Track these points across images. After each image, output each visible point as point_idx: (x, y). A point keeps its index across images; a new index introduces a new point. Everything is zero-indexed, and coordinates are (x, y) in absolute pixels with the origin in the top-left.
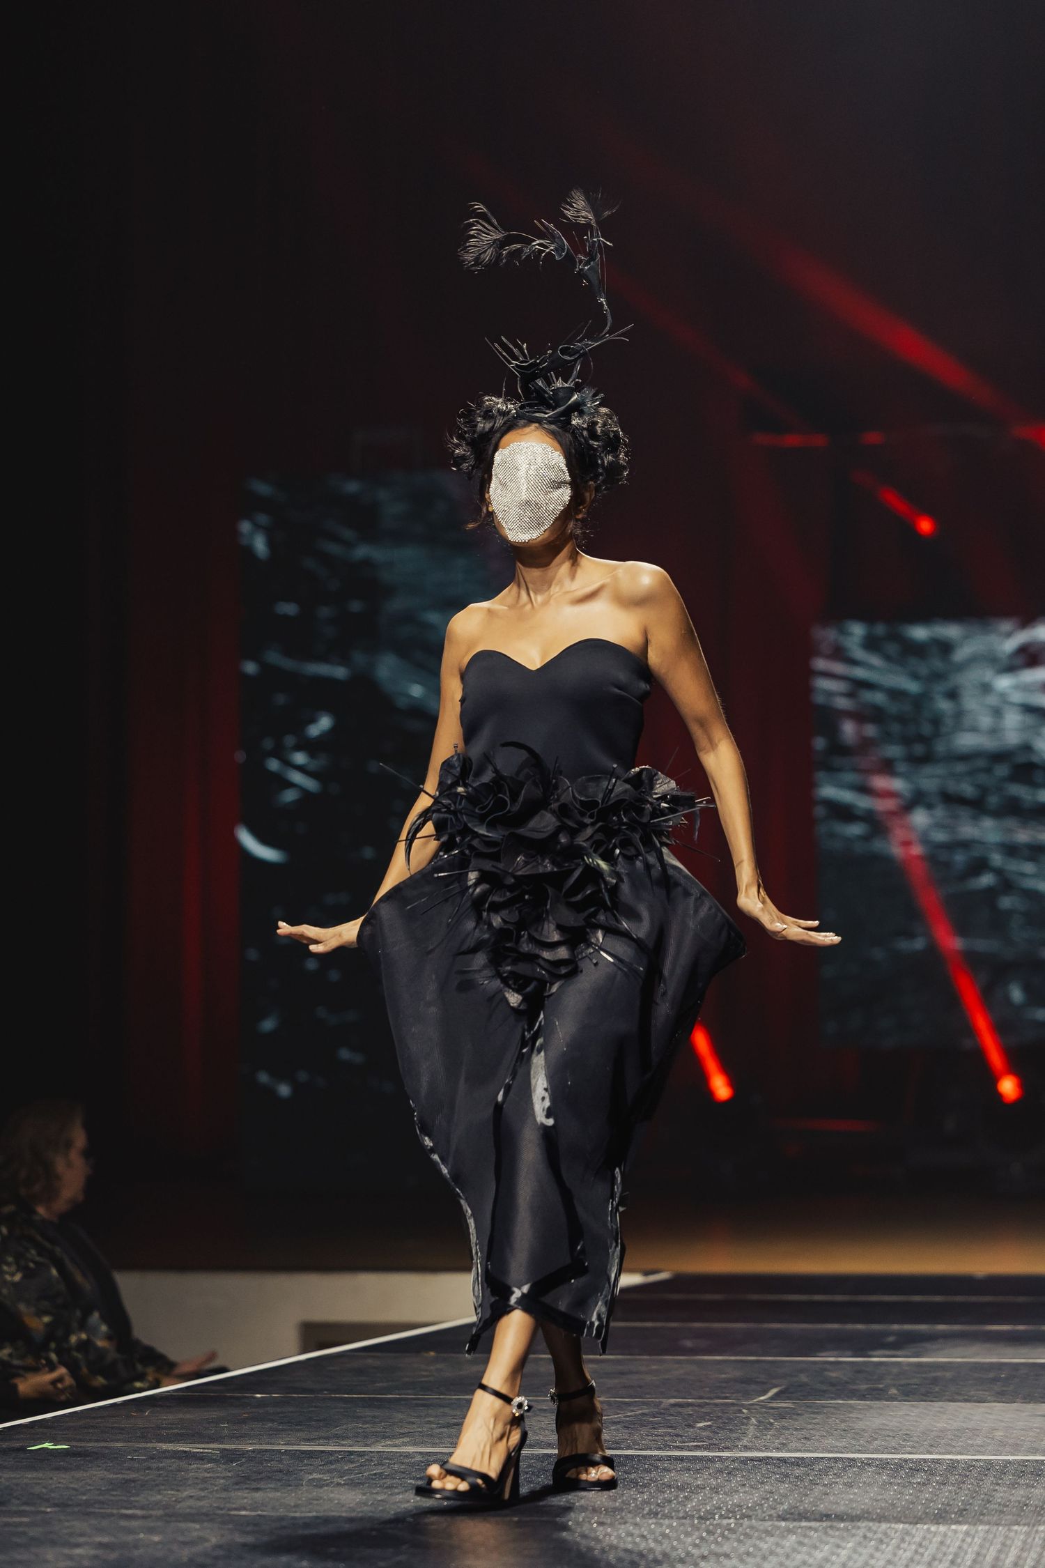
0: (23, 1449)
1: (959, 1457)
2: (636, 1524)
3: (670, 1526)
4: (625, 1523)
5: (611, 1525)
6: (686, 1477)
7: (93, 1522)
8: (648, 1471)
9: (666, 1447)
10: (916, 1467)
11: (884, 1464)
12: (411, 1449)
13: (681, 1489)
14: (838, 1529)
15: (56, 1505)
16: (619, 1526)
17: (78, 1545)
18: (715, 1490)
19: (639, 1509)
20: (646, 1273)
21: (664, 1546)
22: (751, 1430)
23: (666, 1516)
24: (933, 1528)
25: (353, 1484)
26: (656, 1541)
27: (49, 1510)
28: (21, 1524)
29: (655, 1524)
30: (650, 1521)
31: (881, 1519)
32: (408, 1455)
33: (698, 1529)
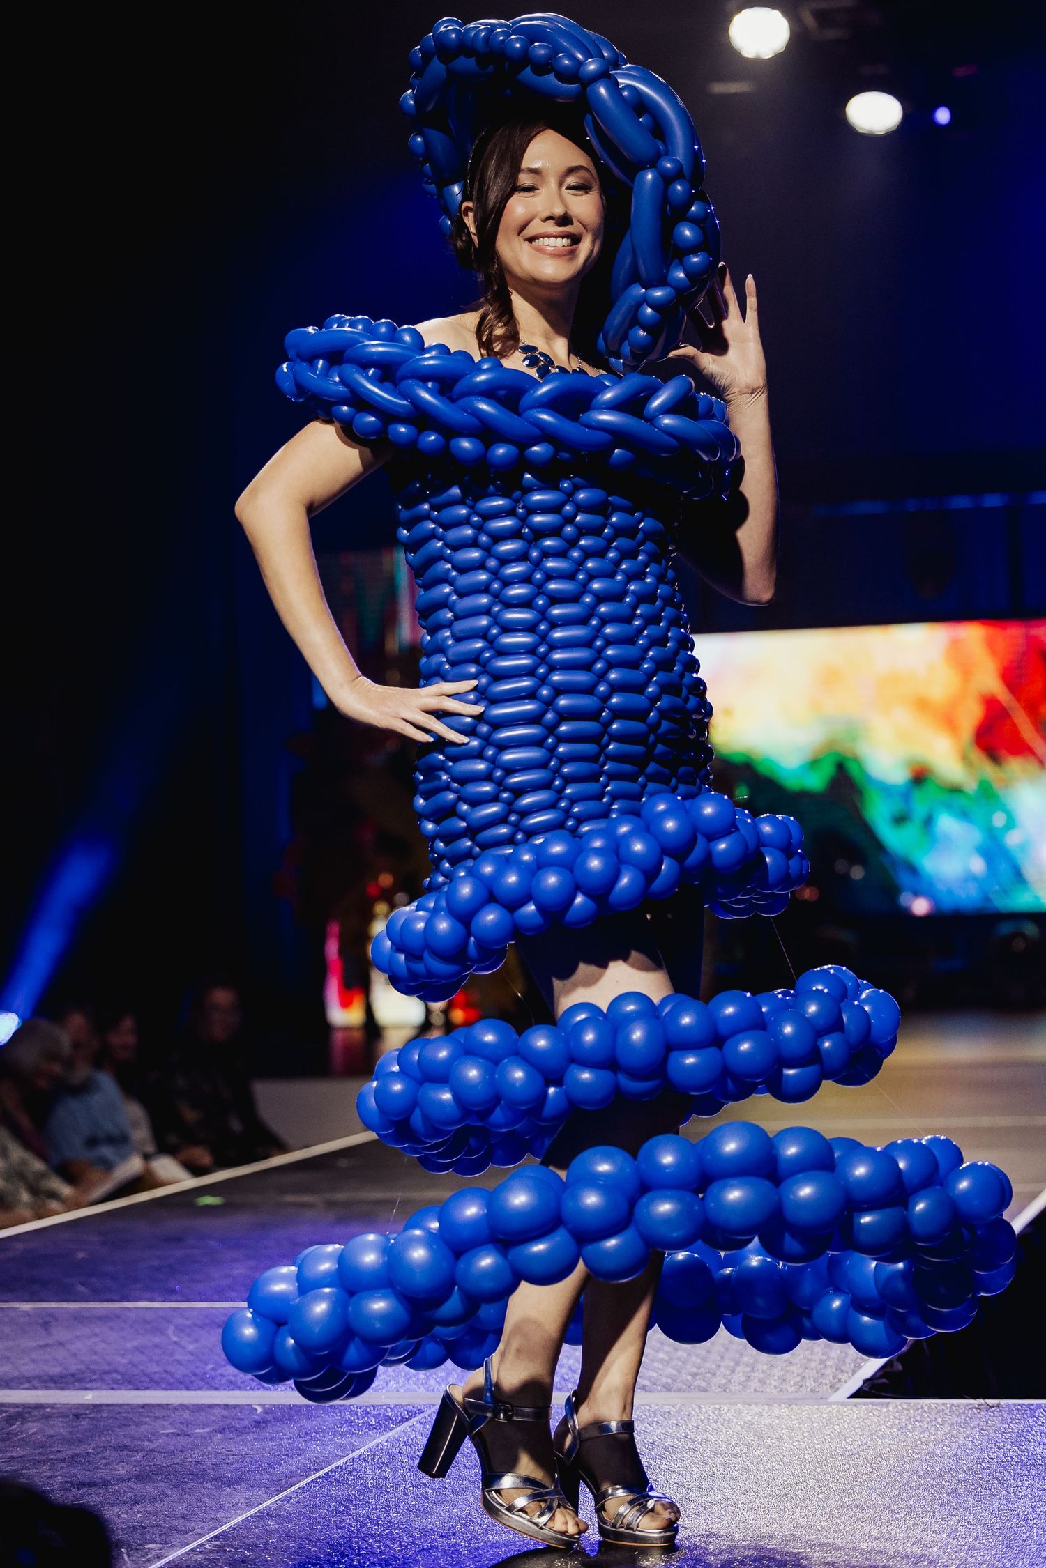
0: (193, 1204)
15: (217, 1240)
27: (214, 1244)
28: (194, 1255)
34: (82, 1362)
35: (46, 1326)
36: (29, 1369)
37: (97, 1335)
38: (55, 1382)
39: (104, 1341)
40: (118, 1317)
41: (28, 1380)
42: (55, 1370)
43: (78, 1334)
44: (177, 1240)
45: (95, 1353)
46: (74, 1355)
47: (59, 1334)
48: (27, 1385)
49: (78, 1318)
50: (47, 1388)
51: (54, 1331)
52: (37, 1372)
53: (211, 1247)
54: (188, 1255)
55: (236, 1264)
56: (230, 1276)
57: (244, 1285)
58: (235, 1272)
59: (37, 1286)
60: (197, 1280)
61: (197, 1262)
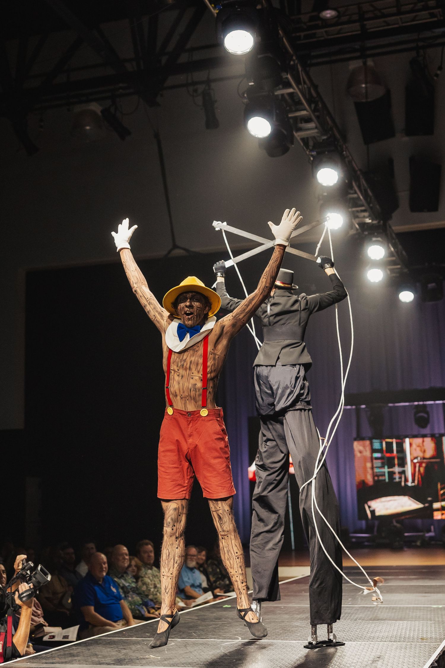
0: (222, 607)
1: (401, 606)
2: (342, 622)
3: (349, 622)
7: (239, 623)
10: (393, 608)
11: (387, 608)
12: (296, 606)
13: (349, 614)
14: (382, 622)
15: (231, 619)
18: (356, 614)
22: (360, 601)
23: (348, 620)
24: (400, 622)
25: (286, 614)
27: (230, 620)
28: (225, 624)
31: (390, 620)
32: (295, 607)
34: (198, 658)
35: (185, 646)
36: (183, 660)
37: (201, 650)
38: (191, 665)
39: (203, 652)
40: (206, 644)
41: (183, 664)
42: (190, 661)
43: (195, 649)
44: (219, 619)
45: (201, 655)
46: (195, 656)
47: (190, 649)
48: (183, 666)
49: (194, 644)
50: (189, 667)
51: (188, 648)
52: (185, 661)
53: (229, 621)
54: (223, 624)
55: (237, 627)
56: (236, 631)
57: (240, 634)
58: (237, 629)
59: (181, 633)
60: (227, 632)
61: (226, 626)
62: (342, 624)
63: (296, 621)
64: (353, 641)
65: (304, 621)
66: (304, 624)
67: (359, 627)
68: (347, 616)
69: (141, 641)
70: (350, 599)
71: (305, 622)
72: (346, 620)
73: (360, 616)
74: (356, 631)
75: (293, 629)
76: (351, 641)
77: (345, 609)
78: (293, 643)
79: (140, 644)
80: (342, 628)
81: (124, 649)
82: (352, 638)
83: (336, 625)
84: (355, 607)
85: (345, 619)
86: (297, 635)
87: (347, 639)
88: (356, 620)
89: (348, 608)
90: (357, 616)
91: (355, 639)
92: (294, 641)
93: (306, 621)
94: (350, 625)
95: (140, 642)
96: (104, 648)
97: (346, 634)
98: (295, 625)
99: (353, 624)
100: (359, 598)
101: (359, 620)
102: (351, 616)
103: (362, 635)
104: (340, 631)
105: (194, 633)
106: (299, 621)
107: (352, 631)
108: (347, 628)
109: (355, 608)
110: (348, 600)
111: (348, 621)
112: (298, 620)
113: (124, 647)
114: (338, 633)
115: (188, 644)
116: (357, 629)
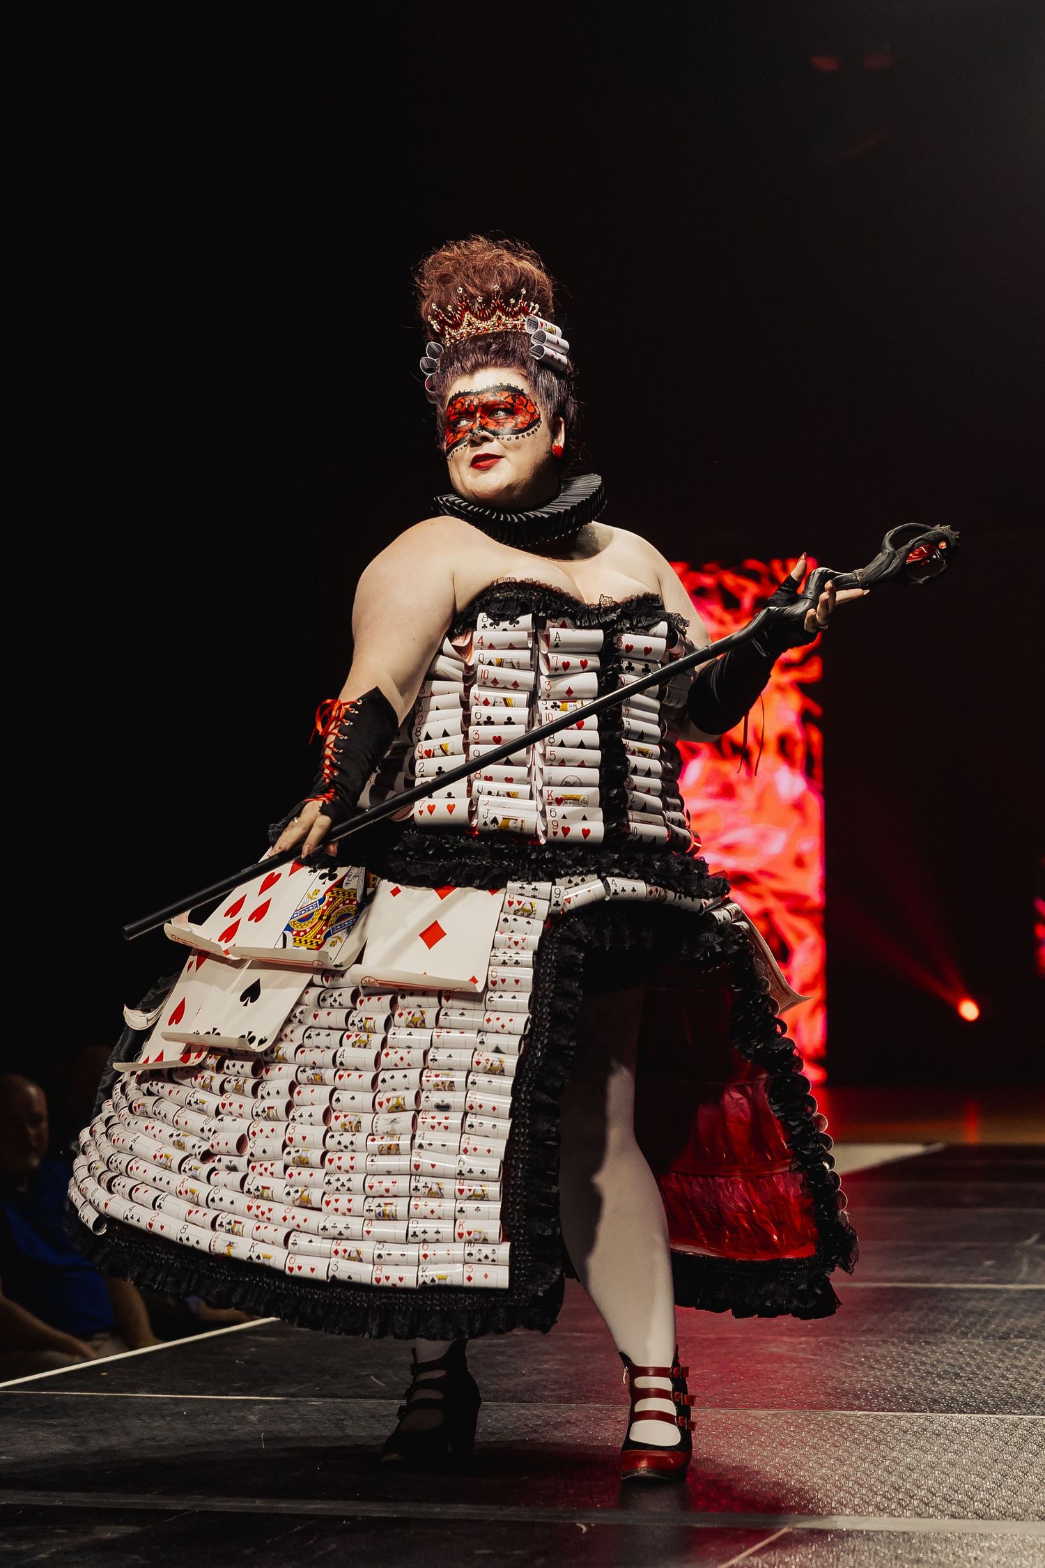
2: (953, 1343)
3: (979, 1345)
4: (945, 1342)
5: (936, 1344)
6: (983, 1305)
8: (954, 1300)
9: (964, 1281)
13: (981, 1314)
16: (941, 1345)
17: (546, 1362)
18: (1007, 1315)
19: (953, 1330)
20: (926, 1144)
21: (978, 1361)
22: (1025, 1268)
23: (974, 1337)
26: (971, 1357)
29: (967, 1343)
30: (964, 1341)
33: (1000, 1347)
35: (339, 1424)
38: (354, 1492)
41: (323, 1489)
47: (356, 1434)
50: (345, 1498)
51: (348, 1430)
53: (518, 1336)
54: (490, 1345)
55: (547, 1357)
56: (540, 1372)
57: (557, 1382)
58: (546, 1366)
59: (327, 1377)
60: (504, 1375)
61: (502, 1353)
62: (950, 1351)
63: (774, 1341)
64: (988, 1413)
65: (803, 1339)
66: (804, 1349)
67: (1017, 1363)
68: (974, 1324)
69: (166, 1404)
70: (988, 1263)
71: (807, 1343)
72: (969, 1336)
73: (1023, 1322)
74: (1003, 1376)
75: (760, 1367)
76: (980, 1411)
77: (968, 1299)
78: (755, 1418)
79: (163, 1417)
80: (950, 1364)
81: (101, 1431)
82: (985, 1402)
83: (926, 1356)
84: (1007, 1291)
85: (965, 1334)
86: (775, 1390)
87: (966, 1404)
88: (1005, 1337)
89: (977, 1296)
90: (1010, 1322)
91: (997, 1406)
92: (762, 1413)
93: (812, 1339)
94: (980, 1354)
95: (165, 1407)
96: (21, 1430)
97: (964, 1385)
98: (772, 1354)
99: (993, 1351)
100: (1025, 1260)
101: (1016, 1337)
102: (988, 1322)
103: (1024, 1391)
104: (939, 1376)
105: (377, 1377)
106: (785, 1339)
107: (987, 1378)
108: (968, 1364)
109: (1005, 1296)
110: (980, 1264)
111: (976, 1341)
112: (782, 1334)
113: (102, 1425)
114: (934, 1383)
115: (351, 1418)
116: (1008, 1370)
